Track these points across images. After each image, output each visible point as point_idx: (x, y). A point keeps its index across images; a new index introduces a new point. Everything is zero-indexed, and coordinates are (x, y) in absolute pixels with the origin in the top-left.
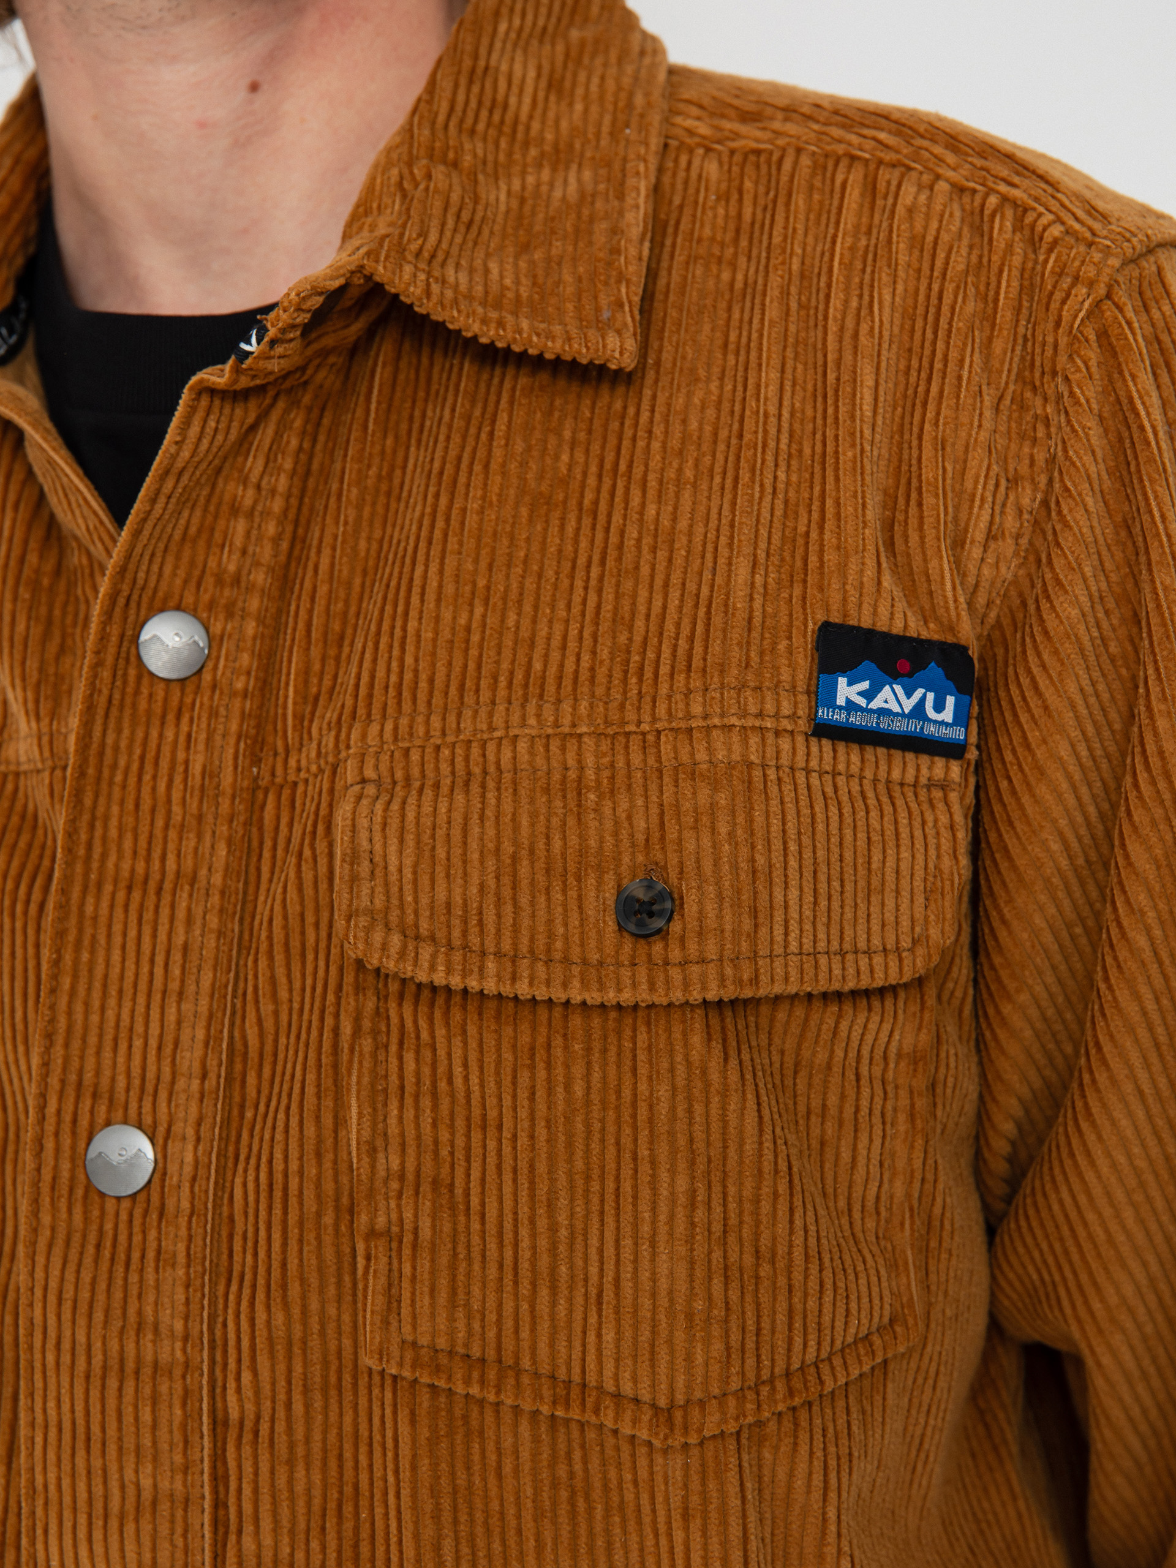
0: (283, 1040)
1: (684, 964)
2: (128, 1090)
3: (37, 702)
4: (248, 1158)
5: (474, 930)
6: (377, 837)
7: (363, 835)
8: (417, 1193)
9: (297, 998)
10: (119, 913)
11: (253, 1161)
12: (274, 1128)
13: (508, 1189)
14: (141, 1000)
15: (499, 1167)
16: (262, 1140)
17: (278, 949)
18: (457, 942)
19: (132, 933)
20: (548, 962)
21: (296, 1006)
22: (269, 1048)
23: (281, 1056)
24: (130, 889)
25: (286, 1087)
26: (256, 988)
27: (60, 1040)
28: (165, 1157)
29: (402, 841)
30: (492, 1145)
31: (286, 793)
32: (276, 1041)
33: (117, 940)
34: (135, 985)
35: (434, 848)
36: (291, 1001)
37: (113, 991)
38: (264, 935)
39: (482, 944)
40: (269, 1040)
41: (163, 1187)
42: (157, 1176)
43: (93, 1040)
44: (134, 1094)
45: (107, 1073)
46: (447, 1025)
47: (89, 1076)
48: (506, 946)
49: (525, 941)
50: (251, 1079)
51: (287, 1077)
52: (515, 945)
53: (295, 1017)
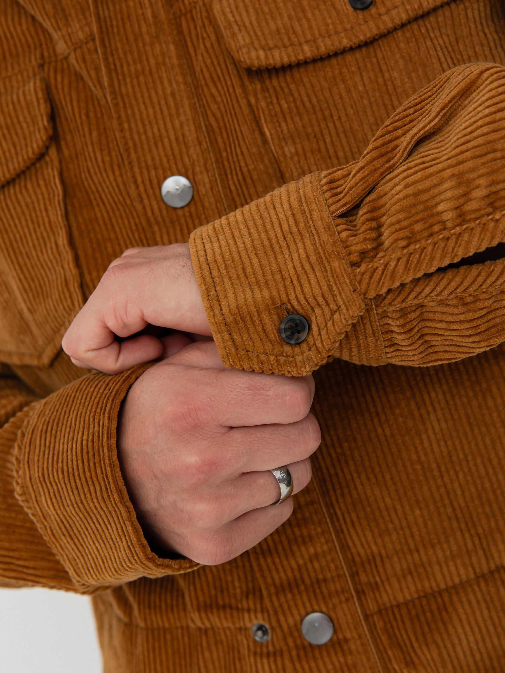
0: (226, 119)
1: (388, 11)
2: (168, 162)
3: (57, 22)
4: (231, 172)
5: (293, 36)
6: (236, 13)
7: (230, 16)
8: (306, 158)
9: (224, 99)
10: (137, 89)
11: (234, 172)
12: (237, 155)
13: (344, 141)
14: (161, 122)
15: (337, 134)
16: (234, 162)
17: (209, 81)
18: (287, 43)
19: (146, 95)
20: (329, 36)
21: (225, 101)
22: (222, 125)
23: (228, 125)
24: (137, 77)
25: (235, 136)
26: (207, 102)
27: (132, 151)
28: (196, 184)
29: (247, 11)
30: (331, 125)
31: (189, 16)
32: (223, 120)
33: (141, 100)
34: (155, 117)
35: (262, 9)
36: (222, 101)
37: (147, 122)
38: (201, 77)
39: (298, 40)
40: (221, 121)
41: (199, 196)
42: (195, 193)
43: (146, 147)
44: (172, 162)
45: (157, 158)
46: (295, 82)
47: (150, 162)
48: (309, 37)
49: (316, 32)
50: (219, 140)
51: (234, 132)
52: (313, 35)
53: (227, 106)
